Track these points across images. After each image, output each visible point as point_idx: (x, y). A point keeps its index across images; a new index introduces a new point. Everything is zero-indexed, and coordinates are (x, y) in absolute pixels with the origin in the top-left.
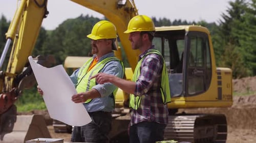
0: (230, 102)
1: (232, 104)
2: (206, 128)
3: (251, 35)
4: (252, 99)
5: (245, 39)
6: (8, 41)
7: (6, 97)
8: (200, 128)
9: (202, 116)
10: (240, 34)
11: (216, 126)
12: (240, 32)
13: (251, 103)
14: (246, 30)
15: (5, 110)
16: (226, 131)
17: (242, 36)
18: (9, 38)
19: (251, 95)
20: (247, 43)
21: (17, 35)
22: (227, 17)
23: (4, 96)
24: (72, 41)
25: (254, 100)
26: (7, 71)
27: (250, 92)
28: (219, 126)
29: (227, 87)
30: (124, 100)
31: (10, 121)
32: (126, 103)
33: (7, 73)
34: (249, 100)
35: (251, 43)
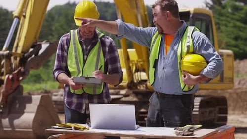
0: (231, 85)
1: (233, 86)
2: (208, 110)
3: (232, 21)
4: (242, 82)
5: (226, 26)
6: (15, 20)
7: (12, 78)
8: (203, 110)
9: (205, 98)
10: (222, 20)
11: (217, 109)
12: (222, 18)
13: (240, 86)
14: (227, 17)
15: (12, 91)
16: (226, 113)
17: (224, 22)
18: (16, 17)
19: (241, 78)
20: (228, 29)
21: (24, 14)
22: (209, 4)
23: (11, 76)
24: (61, 26)
25: (244, 83)
26: (14, 51)
27: (240, 75)
28: (220, 109)
29: (229, 70)
30: (127, 82)
31: (17, 102)
32: (129, 85)
33: (14, 53)
34: (239, 83)
35: (232, 29)
